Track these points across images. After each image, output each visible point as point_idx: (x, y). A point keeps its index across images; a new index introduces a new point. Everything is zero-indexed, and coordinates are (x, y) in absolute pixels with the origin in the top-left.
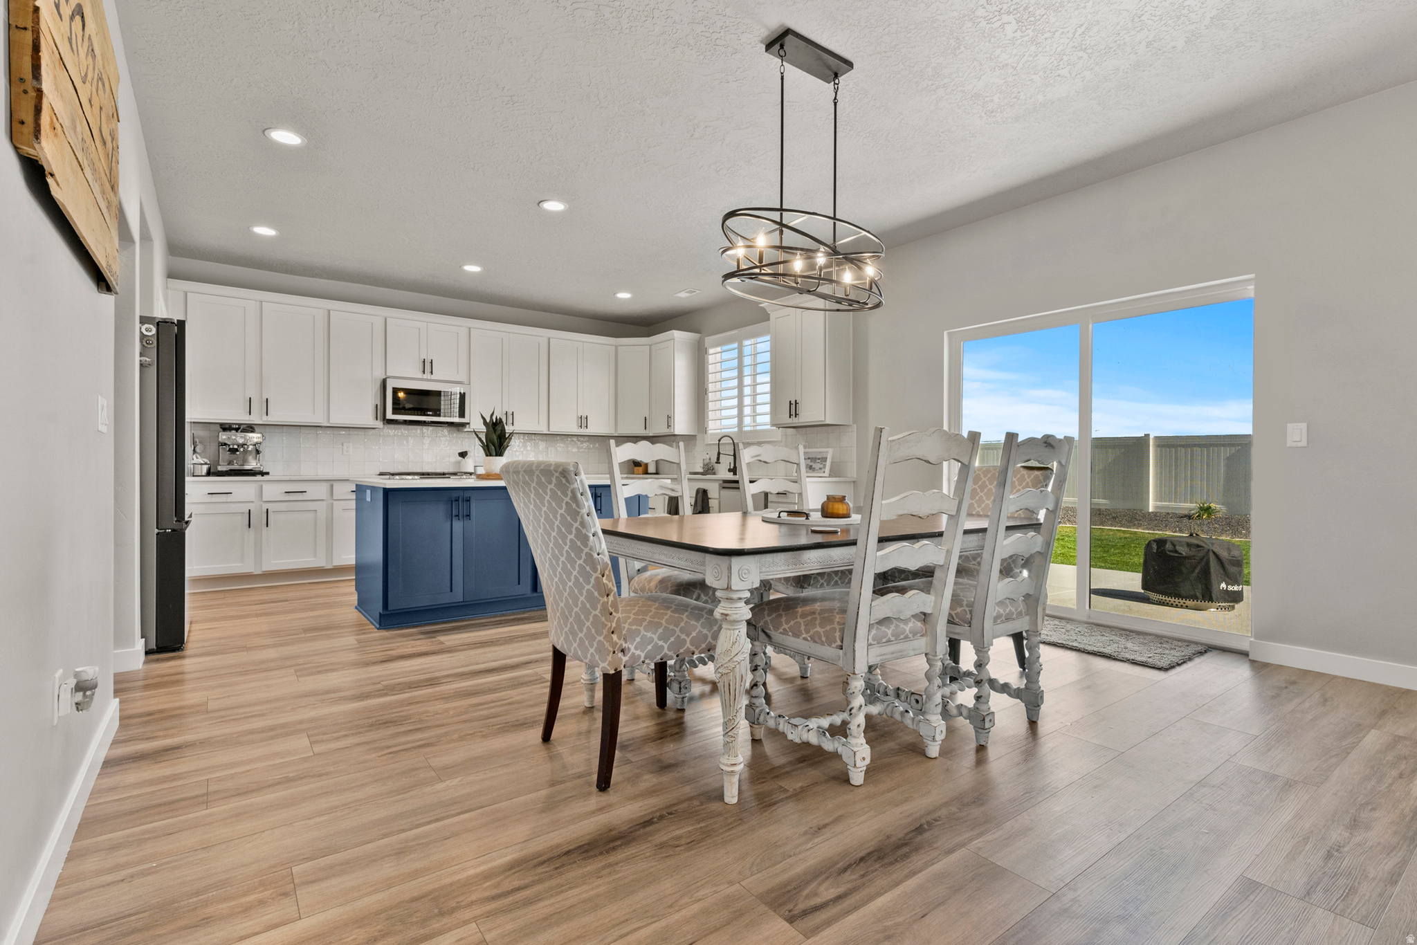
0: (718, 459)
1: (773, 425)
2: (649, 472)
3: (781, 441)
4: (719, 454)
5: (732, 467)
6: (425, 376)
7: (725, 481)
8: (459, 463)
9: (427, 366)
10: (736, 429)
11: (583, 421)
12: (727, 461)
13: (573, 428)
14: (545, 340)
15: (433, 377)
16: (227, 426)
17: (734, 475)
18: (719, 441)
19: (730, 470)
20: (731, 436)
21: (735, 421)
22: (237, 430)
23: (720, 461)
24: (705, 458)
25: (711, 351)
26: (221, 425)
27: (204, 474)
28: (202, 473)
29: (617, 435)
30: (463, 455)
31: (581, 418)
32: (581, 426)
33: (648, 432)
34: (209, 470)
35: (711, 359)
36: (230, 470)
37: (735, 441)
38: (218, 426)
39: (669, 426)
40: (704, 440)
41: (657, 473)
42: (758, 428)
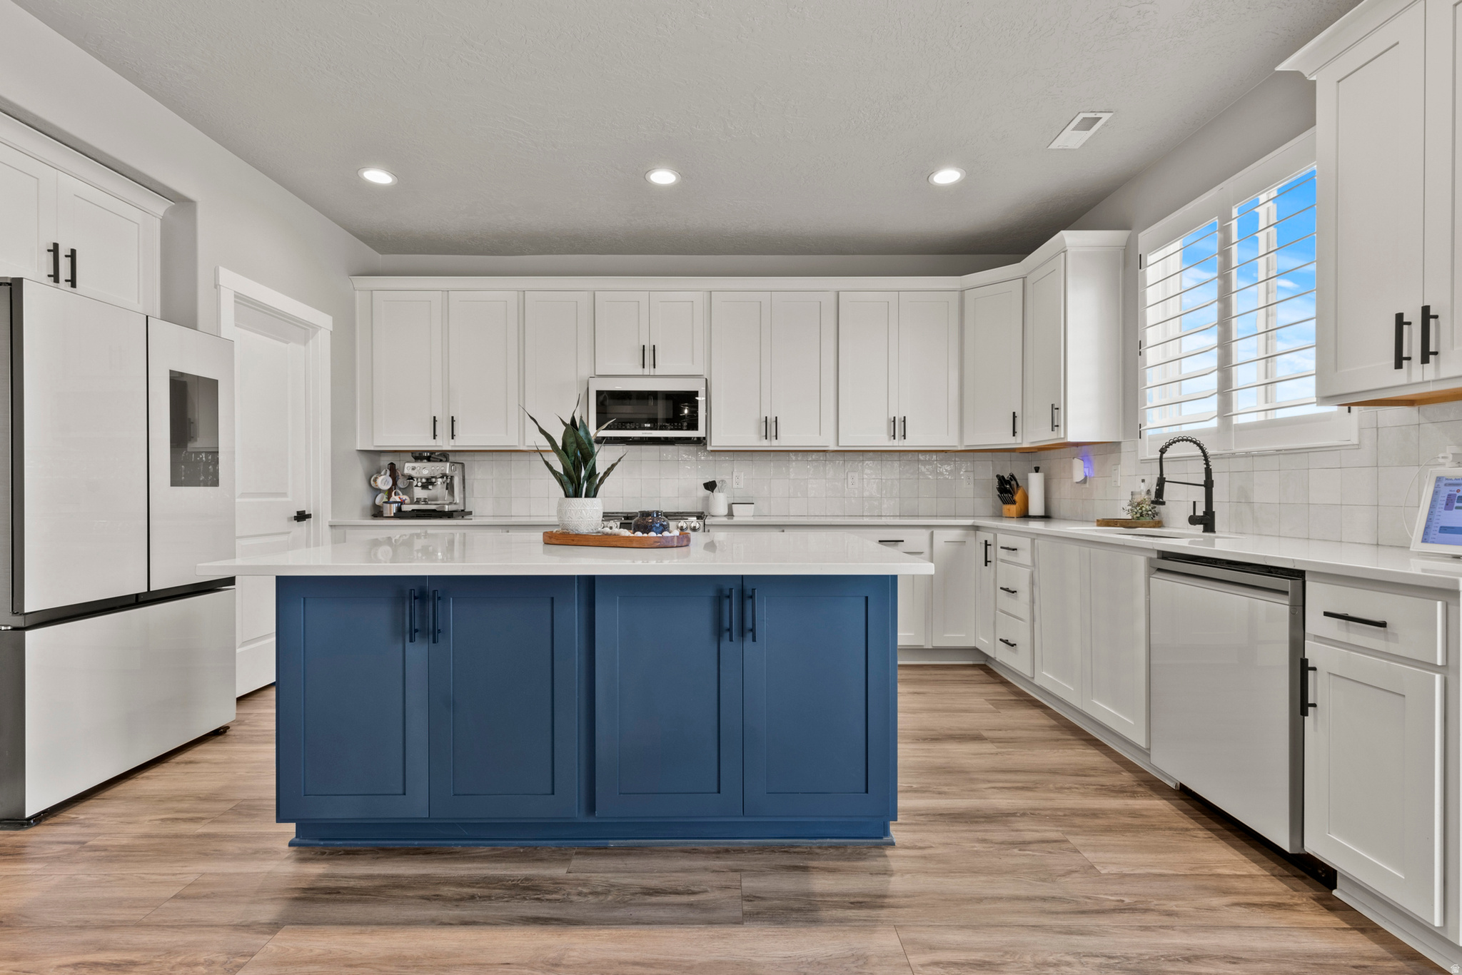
0: (1160, 493)
1: (1325, 398)
2: (1030, 514)
3: (1358, 446)
4: (1161, 482)
5: (1200, 512)
6: (646, 372)
7: (1165, 555)
8: (706, 499)
9: (648, 355)
10: (1214, 423)
11: (898, 426)
12: (1181, 501)
13: (881, 440)
14: (832, 297)
15: (658, 371)
16: (417, 455)
17: (1205, 531)
18: (1163, 451)
19: (1193, 520)
20: (1198, 439)
21: (1212, 405)
22: (429, 459)
23: (1165, 498)
24: (1137, 490)
25: (1151, 259)
26: (413, 452)
27: (393, 515)
28: (391, 514)
29: (963, 449)
30: (710, 486)
31: (894, 421)
32: (894, 436)
33: (1019, 440)
34: (399, 509)
35: (1152, 273)
36: (413, 510)
37: (1210, 452)
38: (410, 454)
39: (1054, 426)
40: (1136, 451)
41: (1047, 517)
42: (1280, 414)
